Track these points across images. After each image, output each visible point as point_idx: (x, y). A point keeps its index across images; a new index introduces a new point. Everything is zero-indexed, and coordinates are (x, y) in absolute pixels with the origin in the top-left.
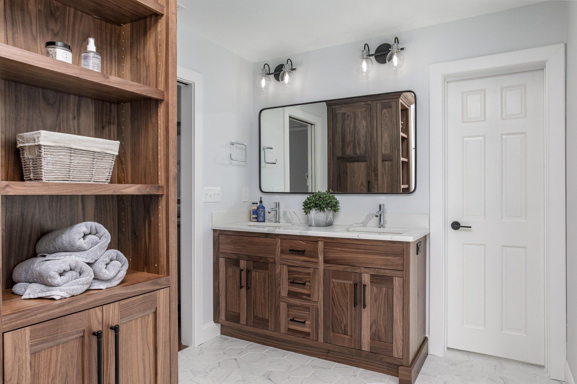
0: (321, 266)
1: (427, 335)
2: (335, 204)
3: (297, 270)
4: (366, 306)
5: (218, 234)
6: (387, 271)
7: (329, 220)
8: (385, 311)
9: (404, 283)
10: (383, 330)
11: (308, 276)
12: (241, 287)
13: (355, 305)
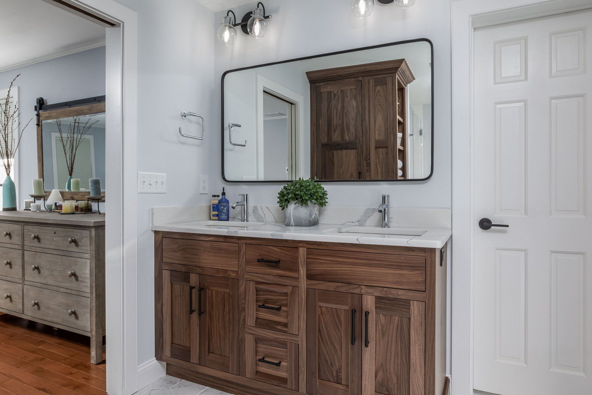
0: (303, 283)
1: (448, 375)
2: (322, 195)
3: (267, 288)
4: (369, 344)
5: (161, 238)
6: (401, 292)
7: (313, 217)
8: (398, 351)
9: (426, 310)
10: (395, 380)
11: (284, 298)
12: (191, 311)
13: (353, 341)
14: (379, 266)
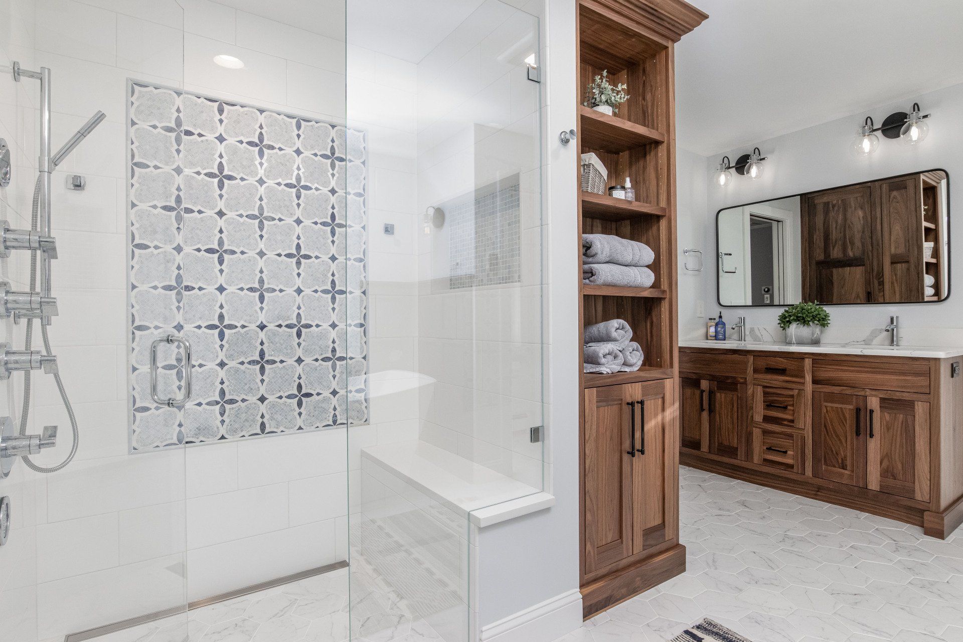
0: (809, 387)
2: (824, 317)
3: (775, 391)
4: (874, 435)
6: (905, 394)
8: (903, 443)
9: (931, 409)
10: (900, 466)
11: (791, 399)
12: (702, 410)
13: (858, 433)
14: (884, 373)
